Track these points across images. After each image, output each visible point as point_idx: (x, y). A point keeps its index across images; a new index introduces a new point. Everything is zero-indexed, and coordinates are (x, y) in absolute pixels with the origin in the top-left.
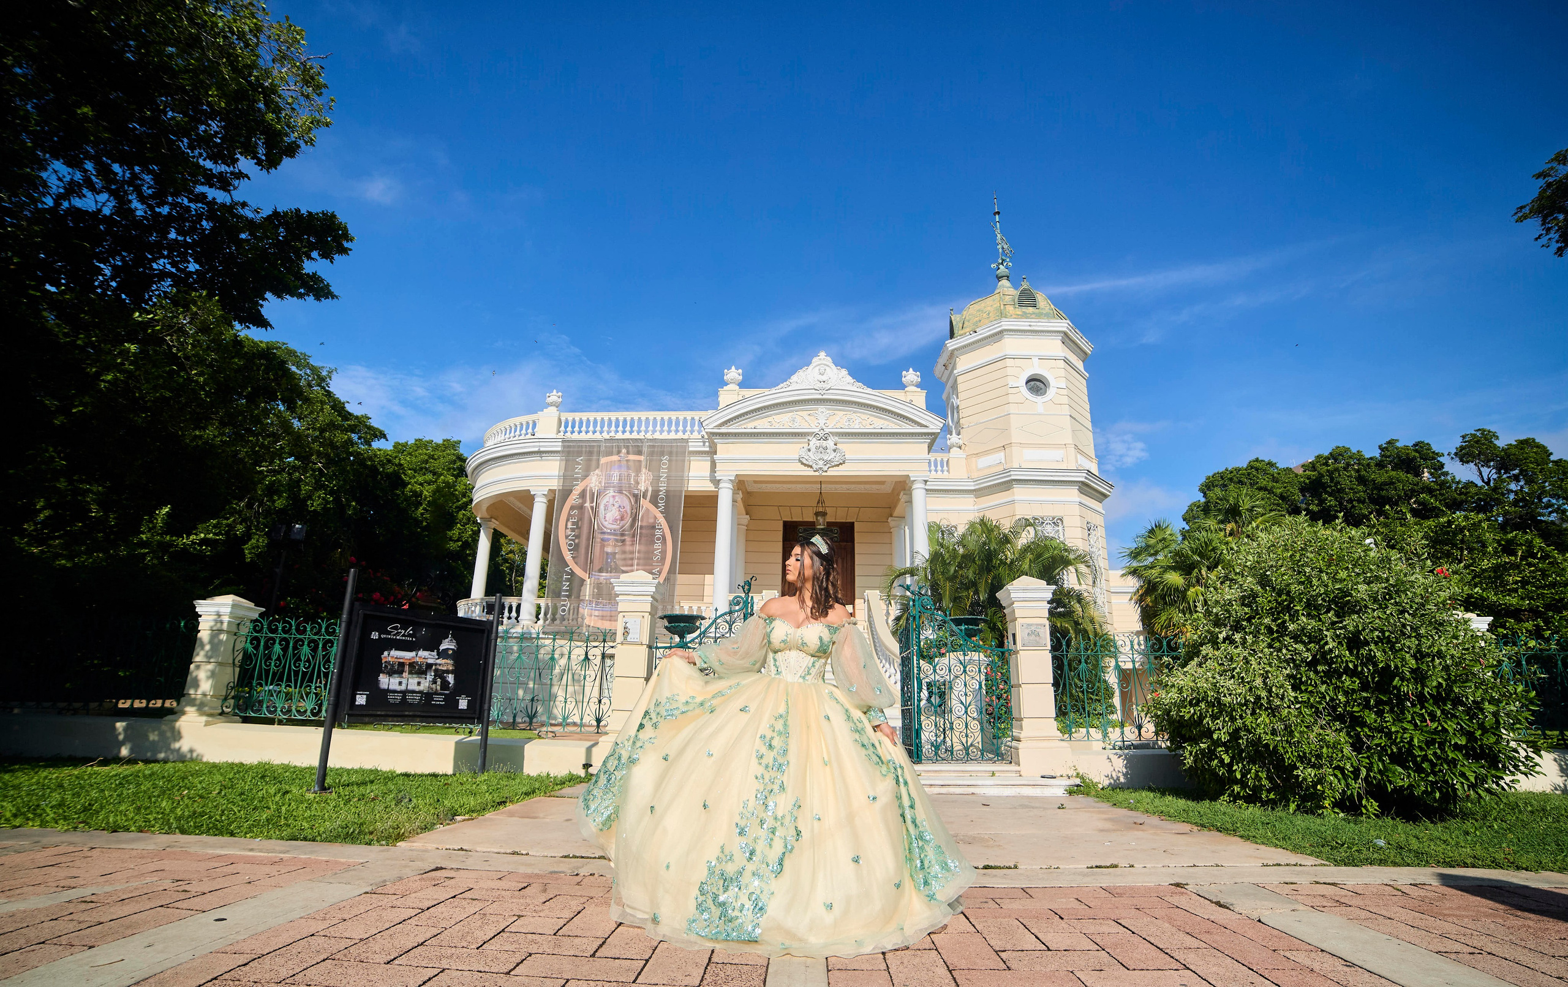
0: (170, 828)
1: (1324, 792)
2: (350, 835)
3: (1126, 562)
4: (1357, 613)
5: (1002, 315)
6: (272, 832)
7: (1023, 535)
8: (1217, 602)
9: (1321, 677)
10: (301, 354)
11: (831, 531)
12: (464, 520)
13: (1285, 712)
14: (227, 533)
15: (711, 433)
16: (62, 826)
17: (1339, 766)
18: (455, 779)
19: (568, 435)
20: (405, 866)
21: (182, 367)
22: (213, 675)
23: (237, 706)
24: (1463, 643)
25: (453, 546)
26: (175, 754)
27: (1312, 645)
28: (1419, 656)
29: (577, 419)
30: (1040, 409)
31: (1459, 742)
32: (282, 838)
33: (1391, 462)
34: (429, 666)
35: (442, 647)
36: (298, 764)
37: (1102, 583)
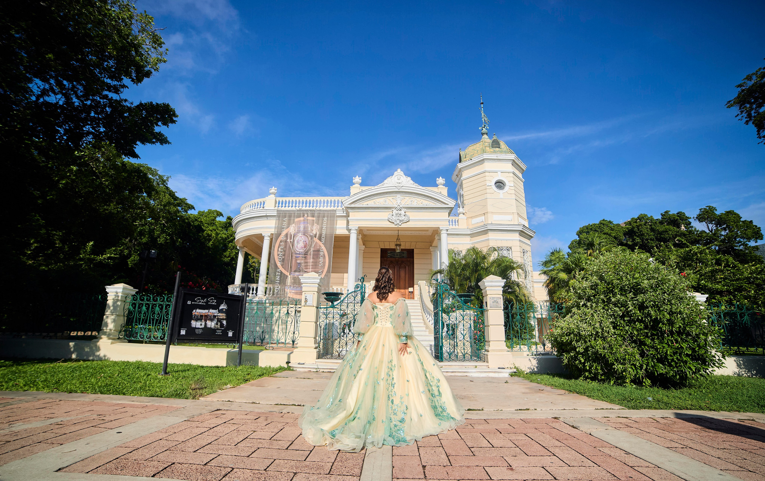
0: (96, 391)
1: (626, 376)
2: (178, 395)
3: (541, 268)
4: (643, 293)
5: (484, 151)
6: (142, 393)
7: (492, 255)
8: (580, 288)
9: (626, 323)
10: (154, 169)
11: (403, 253)
12: (232, 248)
13: (609, 339)
14: (120, 254)
15: (347, 207)
16: (46, 390)
17: (633, 364)
18: (227, 369)
19: (280, 208)
20: (203, 409)
21: (98, 177)
22: (114, 321)
23: (126, 335)
24: (692, 307)
25: (227, 260)
26: (97, 357)
27: (622, 308)
28: (671, 313)
29: (284, 201)
30: (501, 196)
31: (688, 353)
32: (147, 396)
33: (666, 221)
34: (215, 316)
35: (220, 308)
36: (155, 362)
37: (529, 278)
